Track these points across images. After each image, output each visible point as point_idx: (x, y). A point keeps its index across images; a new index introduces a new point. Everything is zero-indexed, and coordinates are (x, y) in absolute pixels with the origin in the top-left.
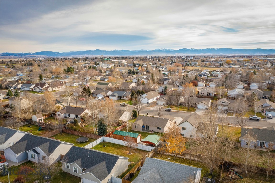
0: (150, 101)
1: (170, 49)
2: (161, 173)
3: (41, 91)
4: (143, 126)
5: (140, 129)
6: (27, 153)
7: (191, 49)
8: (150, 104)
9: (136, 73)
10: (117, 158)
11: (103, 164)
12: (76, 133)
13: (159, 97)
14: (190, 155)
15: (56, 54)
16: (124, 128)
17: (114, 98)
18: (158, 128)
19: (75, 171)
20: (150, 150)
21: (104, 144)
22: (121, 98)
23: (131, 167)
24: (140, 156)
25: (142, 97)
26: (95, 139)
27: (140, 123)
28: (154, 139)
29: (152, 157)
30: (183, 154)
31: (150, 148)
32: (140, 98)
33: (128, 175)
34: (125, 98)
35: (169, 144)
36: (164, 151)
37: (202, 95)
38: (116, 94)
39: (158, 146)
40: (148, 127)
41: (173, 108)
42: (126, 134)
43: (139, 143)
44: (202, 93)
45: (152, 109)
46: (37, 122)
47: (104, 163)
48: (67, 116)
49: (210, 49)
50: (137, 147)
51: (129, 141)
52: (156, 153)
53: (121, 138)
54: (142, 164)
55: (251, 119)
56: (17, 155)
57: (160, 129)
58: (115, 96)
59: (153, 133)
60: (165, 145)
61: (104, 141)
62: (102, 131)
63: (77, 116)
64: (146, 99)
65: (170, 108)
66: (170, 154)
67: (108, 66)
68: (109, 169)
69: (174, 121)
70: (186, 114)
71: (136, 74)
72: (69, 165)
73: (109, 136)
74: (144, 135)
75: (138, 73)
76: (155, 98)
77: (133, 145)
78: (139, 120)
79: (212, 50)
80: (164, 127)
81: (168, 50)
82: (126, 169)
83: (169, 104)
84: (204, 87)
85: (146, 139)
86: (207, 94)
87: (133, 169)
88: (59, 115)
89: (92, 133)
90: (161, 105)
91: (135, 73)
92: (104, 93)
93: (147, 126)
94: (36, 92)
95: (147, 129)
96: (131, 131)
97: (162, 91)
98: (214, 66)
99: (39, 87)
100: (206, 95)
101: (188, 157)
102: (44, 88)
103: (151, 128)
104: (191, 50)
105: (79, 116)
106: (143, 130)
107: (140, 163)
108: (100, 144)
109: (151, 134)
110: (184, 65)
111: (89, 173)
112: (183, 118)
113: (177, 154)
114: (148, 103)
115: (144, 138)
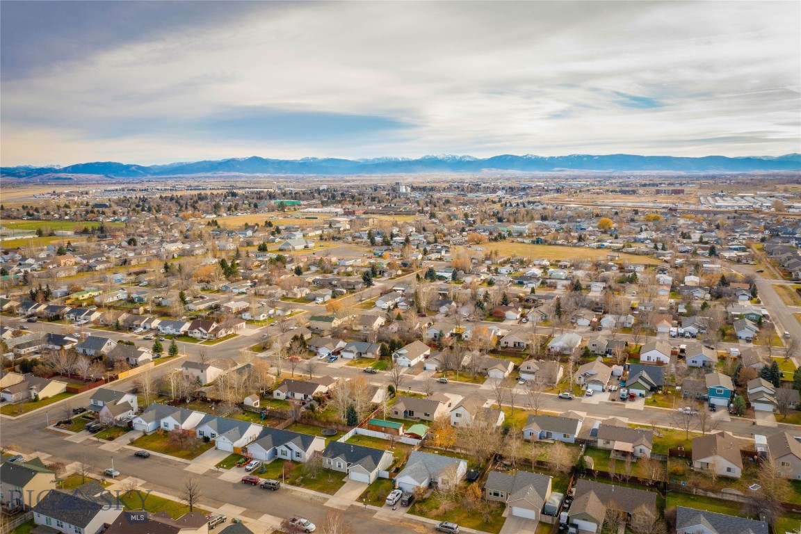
0: (414, 362)
1: (465, 157)
2: (427, 465)
3: (205, 337)
4: (406, 412)
5: (401, 416)
6: (276, 450)
7: (526, 156)
8: (413, 367)
9: (378, 273)
10: (382, 452)
11: (369, 459)
12: (316, 423)
13: (428, 352)
14: (461, 448)
15: (131, 169)
16: (380, 415)
17: (351, 356)
18: (426, 415)
19: (340, 466)
20: (416, 444)
21: (357, 437)
22: (363, 356)
23: (395, 462)
24: (404, 451)
25: (400, 355)
26: (346, 432)
27: (401, 408)
28: (420, 429)
29: (418, 450)
30: (454, 447)
31: (416, 442)
32: (396, 357)
33: (394, 469)
34: (370, 355)
35: (438, 436)
36: (431, 444)
37: (505, 345)
38: (353, 348)
39: (425, 439)
40: (411, 413)
41: (450, 377)
42: (383, 423)
43: (402, 436)
44: (505, 343)
45: (417, 378)
46: (253, 408)
47: (370, 457)
48: (289, 395)
49: (579, 157)
50: (400, 441)
51: (390, 433)
52: (423, 447)
53: (378, 429)
54: (407, 459)
55: (560, 397)
56: (267, 452)
57: (428, 415)
58: (351, 352)
59: (418, 421)
60: (432, 438)
61: (356, 434)
62: (352, 421)
63: (306, 397)
64: (407, 359)
65: (447, 376)
66: (439, 448)
67: (307, 242)
68: (376, 462)
69: (448, 403)
70: (470, 387)
71: (380, 274)
72: (332, 460)
73: (361, 426)
74: (408, 424)
75: (384, 272)
76: (422, 356)
77: (396, 439)
78: (399, 402)
79: (585, 159)
80: (433, 414)
81: (461, 158)
82: (390, 464)
83: (445, 368)
84: (518, 321)
85: (410, 431)
86: (515, 345)
87: (398, 464)
88: (278, 394)
89: (338, 423)
90: (430, 371)
91: (376, 275)
92: (330, 345)
93: (410, 411)
94: (195, 340)
95: (410, 415)
96: (389, 419)
97: (435, 337)
98: (565, 243)
99: (201, 328)
100: (512, 346)
101: (458, 451)
102: (210, 331)
103: (416, 415)
104: (525, 160)
105: (310, 396)
106: (406, 416)
107: (405, 457)
108: (353, 437)
109: (417, 423)
110: (493, 238)
111: (358, 466)
112: (463, 396)
113: (446, 447)
114: (409, 366)
115: (407, 429)
